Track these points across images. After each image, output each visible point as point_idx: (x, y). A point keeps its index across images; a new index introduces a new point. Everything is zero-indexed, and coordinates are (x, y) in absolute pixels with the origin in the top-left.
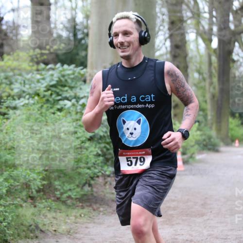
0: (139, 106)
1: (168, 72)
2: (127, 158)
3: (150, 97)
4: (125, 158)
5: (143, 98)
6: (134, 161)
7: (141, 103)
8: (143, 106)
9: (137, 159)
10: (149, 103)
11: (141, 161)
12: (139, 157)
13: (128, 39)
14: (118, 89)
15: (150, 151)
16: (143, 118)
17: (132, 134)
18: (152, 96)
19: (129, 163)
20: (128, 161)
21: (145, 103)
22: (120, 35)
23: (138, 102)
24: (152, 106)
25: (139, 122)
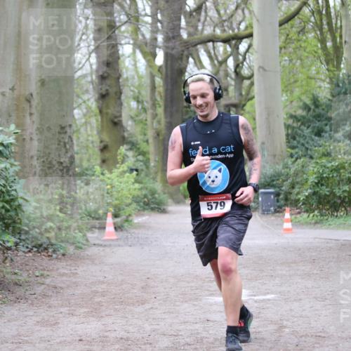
0: (220, 156)
1: (243, 126)
2: (208, 203)
3: (230, 148)
4: (205, 203)
5: (223, 149)
6: (214, 205)
7: (221, 154)
8: (223, 156)
9: (217, 203)
10: (230, 153)
11: (221, 206)
12: (219, 202)
13: (205, 100)
14: (199, 143)
15: (229, 195)
16: (223, 167)
17: (213, 181)
18: (232, 146)
19: (210, 207)
20: (208, 205)
21: (225, 154)
22: (198, 98)
23: (219, 153)
24: (232, 156)
25: (220, 171)
